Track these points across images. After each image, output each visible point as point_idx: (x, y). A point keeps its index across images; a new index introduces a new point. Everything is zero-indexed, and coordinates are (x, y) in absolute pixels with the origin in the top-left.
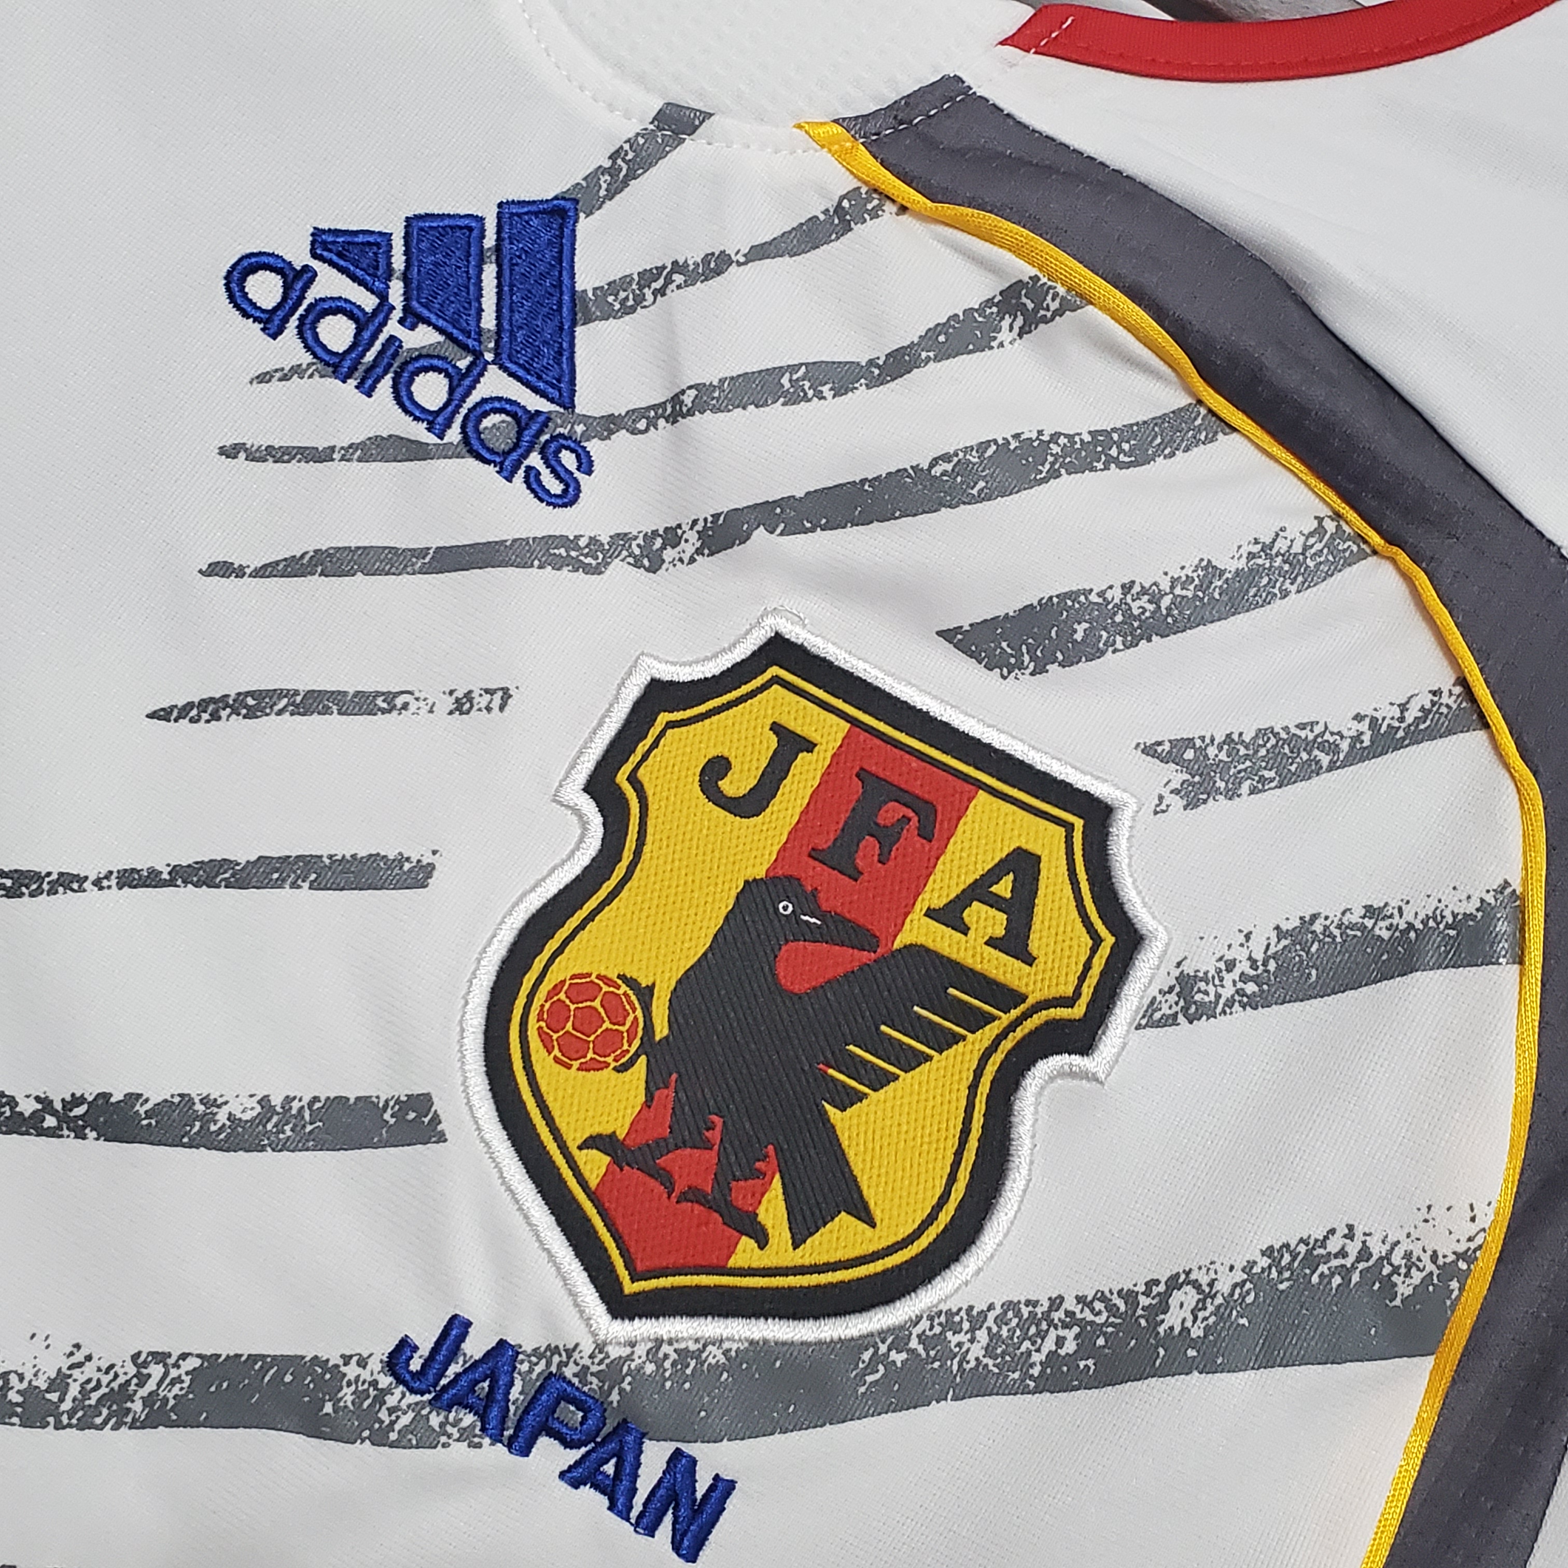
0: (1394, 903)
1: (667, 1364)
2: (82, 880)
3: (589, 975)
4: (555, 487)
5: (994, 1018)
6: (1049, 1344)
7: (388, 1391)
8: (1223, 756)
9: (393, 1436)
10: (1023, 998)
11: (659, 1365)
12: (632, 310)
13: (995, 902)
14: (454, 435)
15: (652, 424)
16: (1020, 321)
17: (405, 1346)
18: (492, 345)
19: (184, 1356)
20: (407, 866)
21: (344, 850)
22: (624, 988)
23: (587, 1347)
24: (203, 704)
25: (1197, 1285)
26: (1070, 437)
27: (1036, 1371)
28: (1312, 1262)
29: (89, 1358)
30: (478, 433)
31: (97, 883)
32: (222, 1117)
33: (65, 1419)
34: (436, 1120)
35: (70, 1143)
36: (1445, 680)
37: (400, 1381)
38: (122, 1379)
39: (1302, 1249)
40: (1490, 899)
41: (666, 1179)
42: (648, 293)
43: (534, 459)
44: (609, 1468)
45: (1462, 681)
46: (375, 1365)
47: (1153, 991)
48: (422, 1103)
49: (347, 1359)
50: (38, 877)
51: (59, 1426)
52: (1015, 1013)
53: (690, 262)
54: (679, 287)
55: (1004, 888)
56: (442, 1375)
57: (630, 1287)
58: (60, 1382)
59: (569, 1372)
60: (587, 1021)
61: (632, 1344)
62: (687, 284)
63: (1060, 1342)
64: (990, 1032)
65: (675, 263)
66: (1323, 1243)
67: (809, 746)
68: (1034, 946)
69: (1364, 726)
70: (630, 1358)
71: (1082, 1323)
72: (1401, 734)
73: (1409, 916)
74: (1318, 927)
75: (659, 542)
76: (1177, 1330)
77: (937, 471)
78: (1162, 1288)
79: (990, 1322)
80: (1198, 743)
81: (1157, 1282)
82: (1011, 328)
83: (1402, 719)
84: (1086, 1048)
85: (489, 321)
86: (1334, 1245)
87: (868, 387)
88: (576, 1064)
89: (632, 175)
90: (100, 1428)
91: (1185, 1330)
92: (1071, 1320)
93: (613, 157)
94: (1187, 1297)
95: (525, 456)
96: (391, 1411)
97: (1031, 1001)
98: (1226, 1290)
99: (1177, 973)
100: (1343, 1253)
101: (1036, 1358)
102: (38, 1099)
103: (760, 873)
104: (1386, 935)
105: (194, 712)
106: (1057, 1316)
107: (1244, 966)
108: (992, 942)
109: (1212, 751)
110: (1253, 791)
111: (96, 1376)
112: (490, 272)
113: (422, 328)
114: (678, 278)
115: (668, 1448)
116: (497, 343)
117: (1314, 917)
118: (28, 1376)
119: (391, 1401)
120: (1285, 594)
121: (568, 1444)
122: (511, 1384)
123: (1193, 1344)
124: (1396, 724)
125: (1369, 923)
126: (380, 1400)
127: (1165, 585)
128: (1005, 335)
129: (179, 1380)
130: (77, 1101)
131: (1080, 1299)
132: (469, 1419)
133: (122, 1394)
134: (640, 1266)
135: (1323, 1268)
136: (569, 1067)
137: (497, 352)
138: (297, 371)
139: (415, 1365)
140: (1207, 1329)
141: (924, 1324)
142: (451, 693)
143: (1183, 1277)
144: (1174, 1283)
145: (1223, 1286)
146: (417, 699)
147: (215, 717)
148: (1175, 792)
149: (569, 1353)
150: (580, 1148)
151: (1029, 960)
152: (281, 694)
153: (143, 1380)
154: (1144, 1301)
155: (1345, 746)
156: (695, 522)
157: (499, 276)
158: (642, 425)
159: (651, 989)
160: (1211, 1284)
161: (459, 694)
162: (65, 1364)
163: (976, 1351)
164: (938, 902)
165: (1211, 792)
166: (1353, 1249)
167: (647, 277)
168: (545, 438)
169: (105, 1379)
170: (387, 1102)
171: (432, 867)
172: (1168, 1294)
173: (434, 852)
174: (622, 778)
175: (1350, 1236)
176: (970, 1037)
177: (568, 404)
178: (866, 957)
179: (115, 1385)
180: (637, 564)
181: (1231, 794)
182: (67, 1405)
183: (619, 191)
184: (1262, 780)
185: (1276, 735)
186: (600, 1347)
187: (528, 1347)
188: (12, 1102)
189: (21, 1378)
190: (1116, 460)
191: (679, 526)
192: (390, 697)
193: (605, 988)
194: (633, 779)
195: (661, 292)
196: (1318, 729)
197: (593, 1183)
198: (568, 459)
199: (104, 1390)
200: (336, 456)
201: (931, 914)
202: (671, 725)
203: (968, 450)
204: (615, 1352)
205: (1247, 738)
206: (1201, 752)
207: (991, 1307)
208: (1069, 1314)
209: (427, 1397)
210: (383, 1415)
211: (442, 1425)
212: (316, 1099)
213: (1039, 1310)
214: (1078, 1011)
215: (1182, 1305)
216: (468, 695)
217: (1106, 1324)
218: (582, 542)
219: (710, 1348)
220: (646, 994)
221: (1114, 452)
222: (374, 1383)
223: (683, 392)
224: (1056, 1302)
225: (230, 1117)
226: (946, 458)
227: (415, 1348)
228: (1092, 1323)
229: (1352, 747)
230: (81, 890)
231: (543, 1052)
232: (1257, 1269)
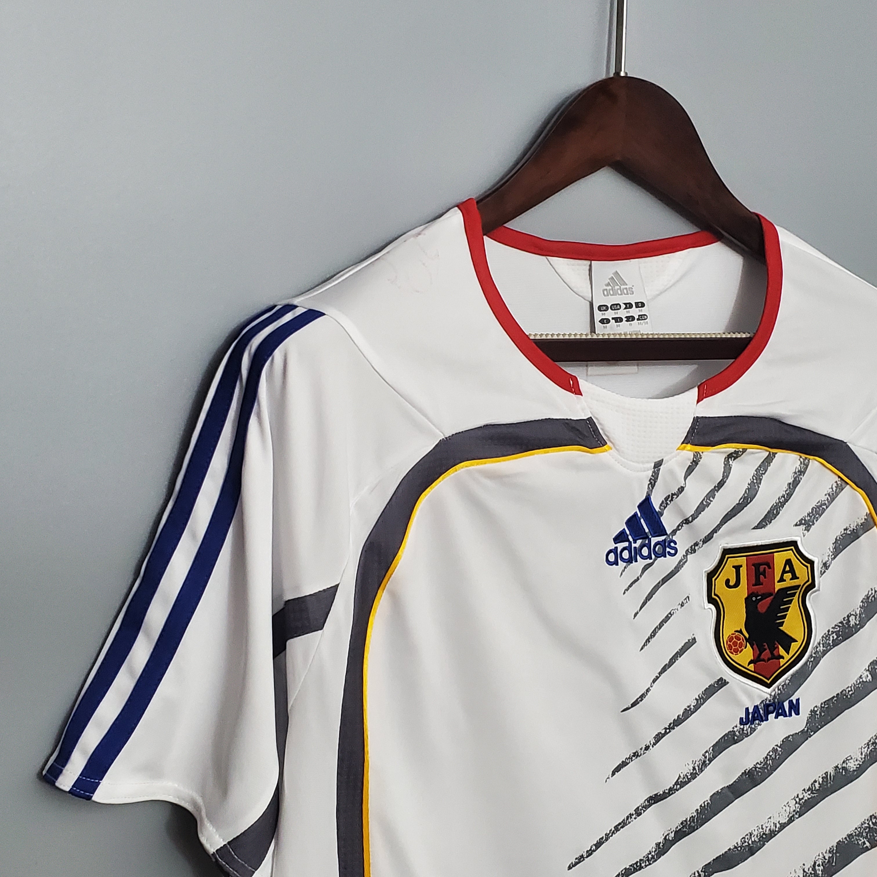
0: (848, 526)
1: (781, 689)
2: (649, 688)
3: (730, 635)
4: (673, 552)
5: (796, 592)
6: (831, 639)
7: (744, 728)
8: (809, 518)
9: (749, 734)
10: (800, 585)
11: (780, 690)
12: (666, 506)
13: (787, 572)
14: (653, 557)
15: (682, 526)
16: (733, 458)
17: (741, 719)
18: (650, 534)
19: (710, 749)
20: (691, 641)
21: (680, 647)
22: (737, 633)
23: (769, 696)
24: (646, 642)
25: (853, 615)
26: (754, 476)
27: (831, 644)
28: (868, 598)
29: (696, 761)
30: (656, 553)
31: (651, 687)
32: (692, 707)
33: (699, 773)
34: (725, 680)
35: (673, 731)
36: (837, 479)
37: (744, 725)
38: (703, 760)
39: (866, 597)
40: (866, 517)
41: (763, 660)
42: (668, 502)
43: (668, 550)
44: (780, 711)
45: (839, 477)
46: (738, 725)
47: (820, 569)
48: (721, 679)
49: (733, 728)
50: (643, 694)
51: (698, 775)
52: (800, 589)
53: (676, 492)
54: (676, 498)
55: (788, 568)
56: (749, 718)
57: (769, 682)
58: (694, 769)
59: (767, 702)
60: (735, 644)
61: (774, 690)
62: (678, 496)
63: (833, 637)
64: (797, 594)
65: (672, 494)
66: (868, 594)
67: (741, 566)
68: (798, 575)
69: (827, 496)
70: (776, 693)
71: (835, 632)
72: (835, 494)
73: (852, 527)
74: (838, 538)
75: (693, 547)
76: (854, 624)
77: (740, 502)
78: (847, 618)
79: (821, 642)
80: (804, 518)
81: (845, 618)
82: (731, 460)
83: (833, 491)
84: (814, 587)
85: (647, 530)
86: (870, 593)
87: (717, 492)
88: (739, 653)
89: (655, 482)
90: (704, 770)
91: (856, 624)
92: (833, 632)
93: (650, 481)
94: (852, 618)
95: (666, 550)
96: (746, 730)
97: (802, 585)
98: (859, 613)
99: (822, 564)
100: (872, 594)
101: (831, 642)
102: (664, 729)
103: (746, 595)
104: (850, 533)
105: (646, 644)
106: (830, 633)
107: (831, 554)
108: (791, 579)
109: (806, 519)
110: (816, 521)
111: (698, 763)
112: (642, 520)
113: (638, 541)
114: (675, 496)
115: (787, 701)
116: (650, 533)
117: (837, 537)
118: (689, 771)
119: (745, 729)
120: (801, 479)
121: (772, 713)
122: (759, 711)
123: (858, 624)
124: (833, 492)
125: (845, 532)
126: (743, 730)
127: (784, 493)
128: (731, 463)
129: (711, 753)
130: (670, 724)
131: (833, 628)
132: (757, 722)
133: (704, 762)
134: (768, 677)
135: (870, 598)
136: (738, 654)
137: (651, 535)
138: (625, 568)
139: (744, 720)
140: (859, 621)
141: (813, 651)
142: (679, 604)
143: (850, 615)
144: (848, 616)
145: (858, 612)
146: (674, 610)
147: (649, 642)
148: (805, 530)
149: (766, 699)
150: (748, 666)
151: (798, 578)
152: (655, 629)
153: (706, 757)
154: (844, 622)
155: (826, 502)
156: (701, 540)
157: (644, 520)
158: (680, 527)
159: (741, 630)
160: (856, 613)
161: (681, 603)
162: (693, 765)
163: (822, 648)
164: (779, 579)
165: (810, 526)
166: (873, 592)
167: (666, 499)
168: (667, 544)
169: (700, 762)
170: (714, 684)
171: (695, 638)
172: (848, 619)
173: (693, 635)
174: (713, 596)
175: (872, 590)
176: (794, 598)
177: (666, 534)
178: (772, 597)
179: (702, 762)
180: (691, 553)
181: (813, 524)
182: (698, 771)
183: (654, 486)
184: (817, 518)
185: (815, 508)
186: (771, 695)
187: (759, 704)
188: (660, 733)
189: (688, 773)
190: (762, 474)
191: (697, 542)
192: (670, 613)
193: (734, 636)
194: (715, 595)
195: (672, 500)
196: (820, 502)
197: (753, 670)
198: (672, 544)
199: (701, 764)
200: (640, 578)
201: (778, 582)
202: (715, 580)
203: (744, 495)
204: (773, 694)
205: (810, 512)
206: (805, 520)
207: (820, 640)
208: (832, 631)
209: (749, 724)
210: (745, 732)
211: (755, 726)
212: (703, 692)
213: (827, 634)
214: (810, 581)
215: (852, 620)
216: (682, 603)
217: (839, 630)
218: (683, 558)
219: (787, 681)
220: (741, 632)
221: (761, 472)
222: (740, 728)
223: (689, 518)
224: (829, 631)
225: (694, 706)
226: (741, 499)
227: (743, 718)
228: (837, 631)
229: (828, 502)
230: (650, 690)
231: (732, 655)
232: (861, 606)
